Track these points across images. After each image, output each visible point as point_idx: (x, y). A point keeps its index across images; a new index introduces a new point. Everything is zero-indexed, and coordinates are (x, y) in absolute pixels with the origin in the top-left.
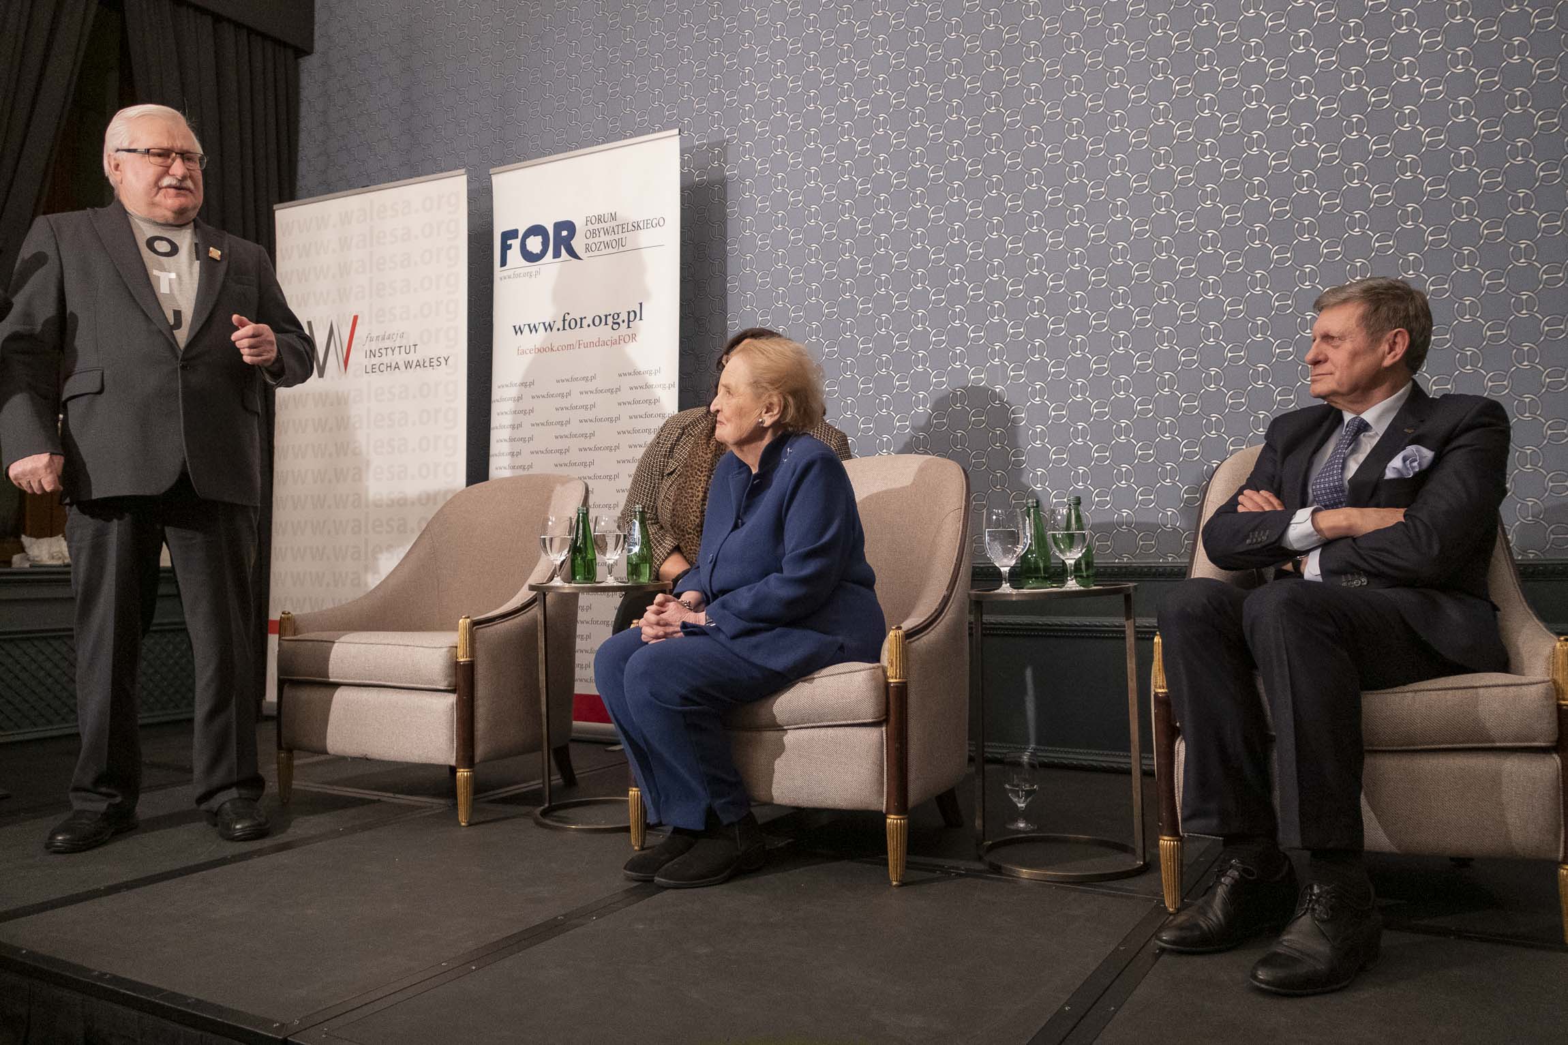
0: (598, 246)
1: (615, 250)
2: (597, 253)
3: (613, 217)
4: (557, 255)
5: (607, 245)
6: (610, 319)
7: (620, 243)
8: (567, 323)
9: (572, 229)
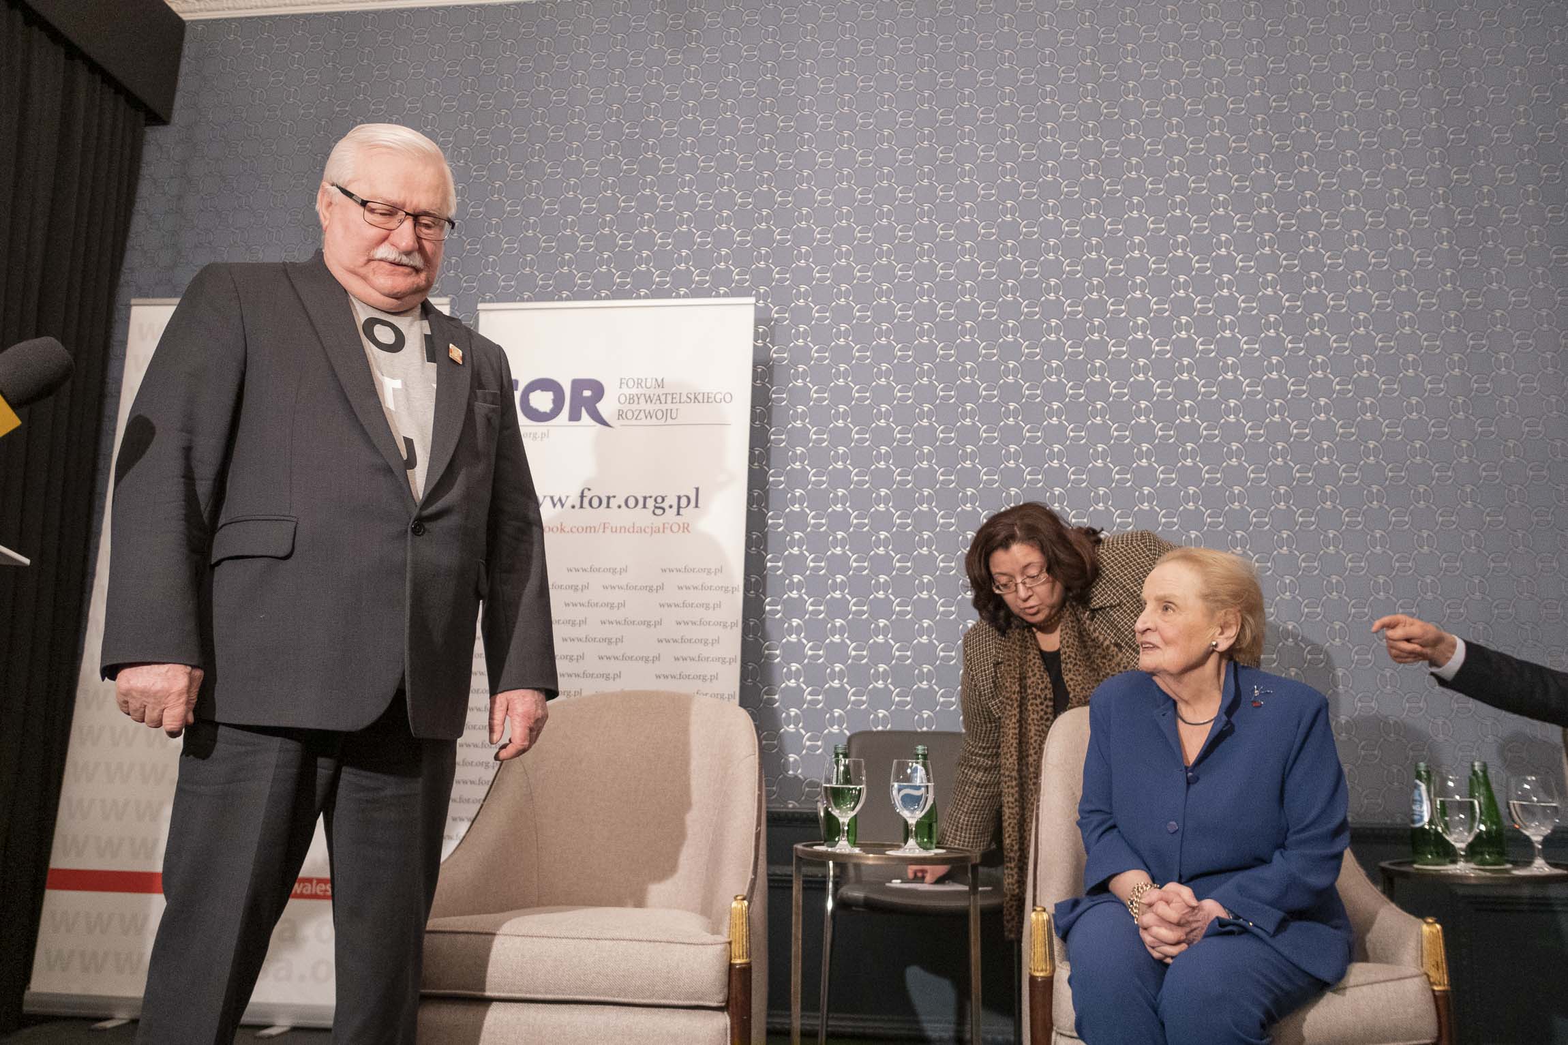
0: (636, 414)
1: (662, 422)
2: (634, 422)
3: (660, 384)
4: (575, 416)
5: (649, 415)
6: (650, 503)
7: (667, 414)
8: (586, 501)
9: (598, 390)
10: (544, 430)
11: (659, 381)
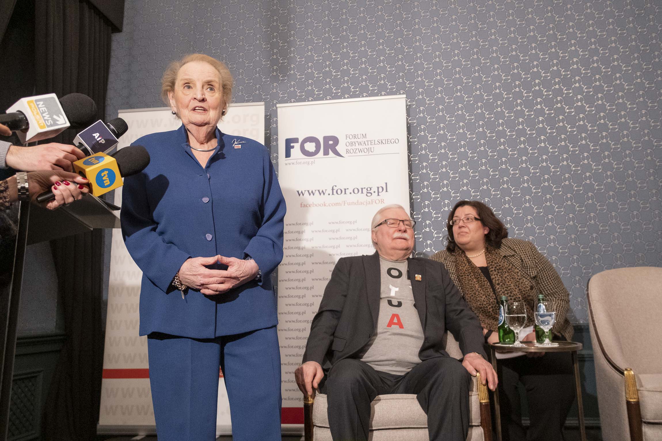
0: (354, 150)
1: (367, 154)
2: (353, 154)
4: (326, 153)
5: (360, 151)
6: (365, 191)
7: (370, 150)
8: (335, 191)
9: (336, 141)
10: (313, 160)
11: (364, 135)
